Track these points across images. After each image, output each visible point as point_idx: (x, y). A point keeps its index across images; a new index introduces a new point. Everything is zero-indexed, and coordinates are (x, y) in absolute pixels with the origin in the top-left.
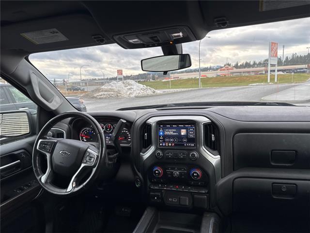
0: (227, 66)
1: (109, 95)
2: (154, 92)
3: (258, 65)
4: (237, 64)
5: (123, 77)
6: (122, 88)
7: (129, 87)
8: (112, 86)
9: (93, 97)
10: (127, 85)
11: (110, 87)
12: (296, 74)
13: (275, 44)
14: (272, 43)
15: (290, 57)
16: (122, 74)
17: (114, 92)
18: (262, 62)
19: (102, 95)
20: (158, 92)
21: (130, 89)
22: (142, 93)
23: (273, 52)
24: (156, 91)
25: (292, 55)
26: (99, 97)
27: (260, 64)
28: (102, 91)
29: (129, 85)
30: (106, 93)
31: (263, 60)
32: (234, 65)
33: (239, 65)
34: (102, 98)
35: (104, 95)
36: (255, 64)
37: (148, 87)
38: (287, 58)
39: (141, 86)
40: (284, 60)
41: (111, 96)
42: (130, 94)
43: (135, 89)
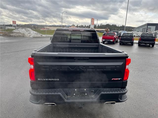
0: (73, 26)
1: (19, 35)
2: (42, 36)
3: (86, 27)
4: (78, 25)
5: (16, 25)
6: (25, 32)
7: (29, 32)
8: (19, 31)
9: (10, 36)
10: (27, 31)
11: (18, 31)
12: (100, 33)
13: (93, 19)
14: (92, 19)
15: (100, 25)
16: (16, 23)
17: (21, 34)
18: (88, 26)
19: (15, 35)
20: (44, 35)
21: (30, 33)
22: (36, 36)
23: (92, 23)
24: (43, 35)
25: (100, 24)
26: (14, 36)
27: (87, 26)
28: (15, 33)
29: (29, 31)
30: (17, 34)
31: (89, 25)
32: (76, 26)
33: (78, 26)
34: (15, 37)
35: (16, 35)
36: (85, 26)
37: (39, 33)
38: (99, 25)
39: (35, 32)
40: (97, 26)
41: (20, 36)
42: (30, 36)
43: (32, 33)
